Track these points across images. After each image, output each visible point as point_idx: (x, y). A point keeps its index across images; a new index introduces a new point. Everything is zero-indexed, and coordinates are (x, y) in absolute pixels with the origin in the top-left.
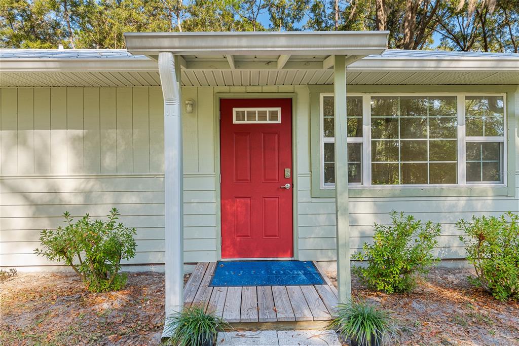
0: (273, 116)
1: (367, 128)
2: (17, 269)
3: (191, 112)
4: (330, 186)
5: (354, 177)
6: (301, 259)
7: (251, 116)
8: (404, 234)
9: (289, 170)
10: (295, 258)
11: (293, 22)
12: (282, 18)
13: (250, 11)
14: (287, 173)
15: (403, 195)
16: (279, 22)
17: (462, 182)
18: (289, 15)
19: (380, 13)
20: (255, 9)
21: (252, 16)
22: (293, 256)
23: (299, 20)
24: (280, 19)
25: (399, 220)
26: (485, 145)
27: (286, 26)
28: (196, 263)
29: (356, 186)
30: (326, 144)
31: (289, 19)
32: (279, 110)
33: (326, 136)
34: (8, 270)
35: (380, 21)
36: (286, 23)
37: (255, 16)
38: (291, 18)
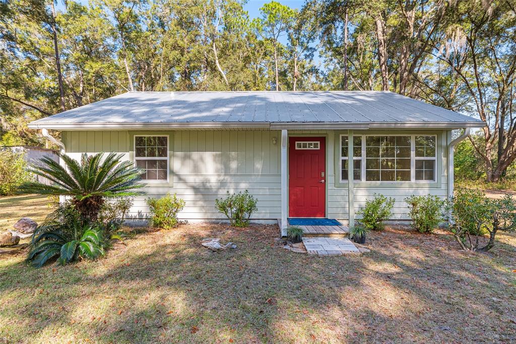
0: (316, 145)
1: (364, 152)
2: (188, 220)
3: (276, 144)
4: (345, 181)
5: (357, 177)
6: (329, 218)
7: (305, 146)
8: (379, 203)
9: (324, 173)
10: (326, 218)
11: (308, 43)
12: (298, 39)
13: (271, 33)
14: (323, 174)
15: (381, 187)
16: (296, 42)
17: (413, 180)
18: (305, 36)
19: (381, 48)
20: (276, 32)
21: (273, 37)
22: (325, 217)
23: (313, 40)
24: (297, 39)
25: (377, 197)
26: (426, 161)
27: (302, 45)
28: (276, 219)
29: (357, 181)
30: (342, 160)
31: (305, 39)
32: (319, 142)
33: (342, 156)
34: (184, 220)
35: (381, 55)
36: (302, 42)
37: (276, 38)
38: (306, 39)
